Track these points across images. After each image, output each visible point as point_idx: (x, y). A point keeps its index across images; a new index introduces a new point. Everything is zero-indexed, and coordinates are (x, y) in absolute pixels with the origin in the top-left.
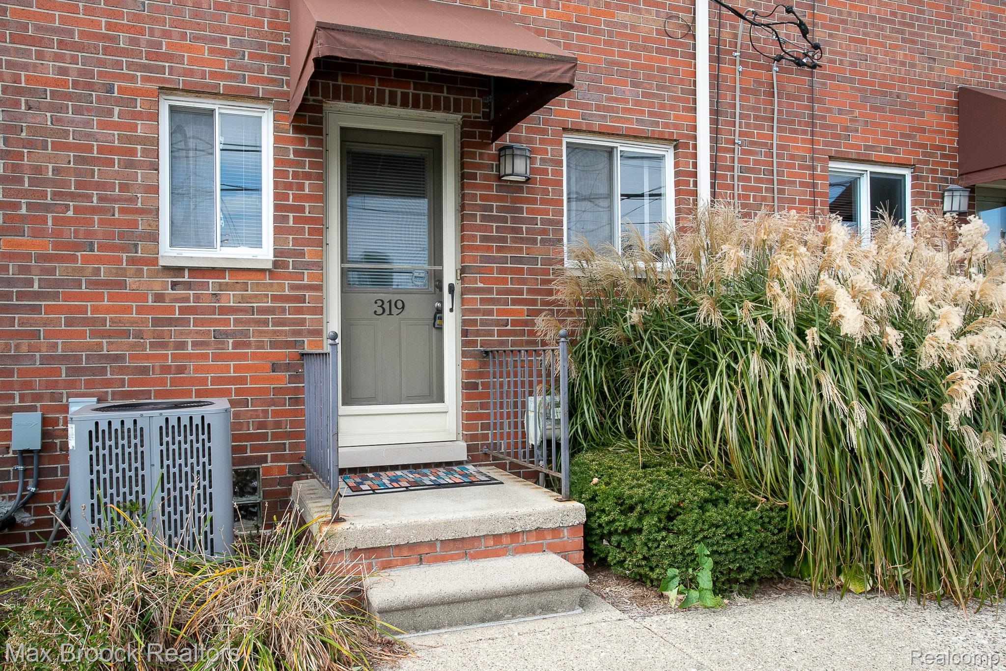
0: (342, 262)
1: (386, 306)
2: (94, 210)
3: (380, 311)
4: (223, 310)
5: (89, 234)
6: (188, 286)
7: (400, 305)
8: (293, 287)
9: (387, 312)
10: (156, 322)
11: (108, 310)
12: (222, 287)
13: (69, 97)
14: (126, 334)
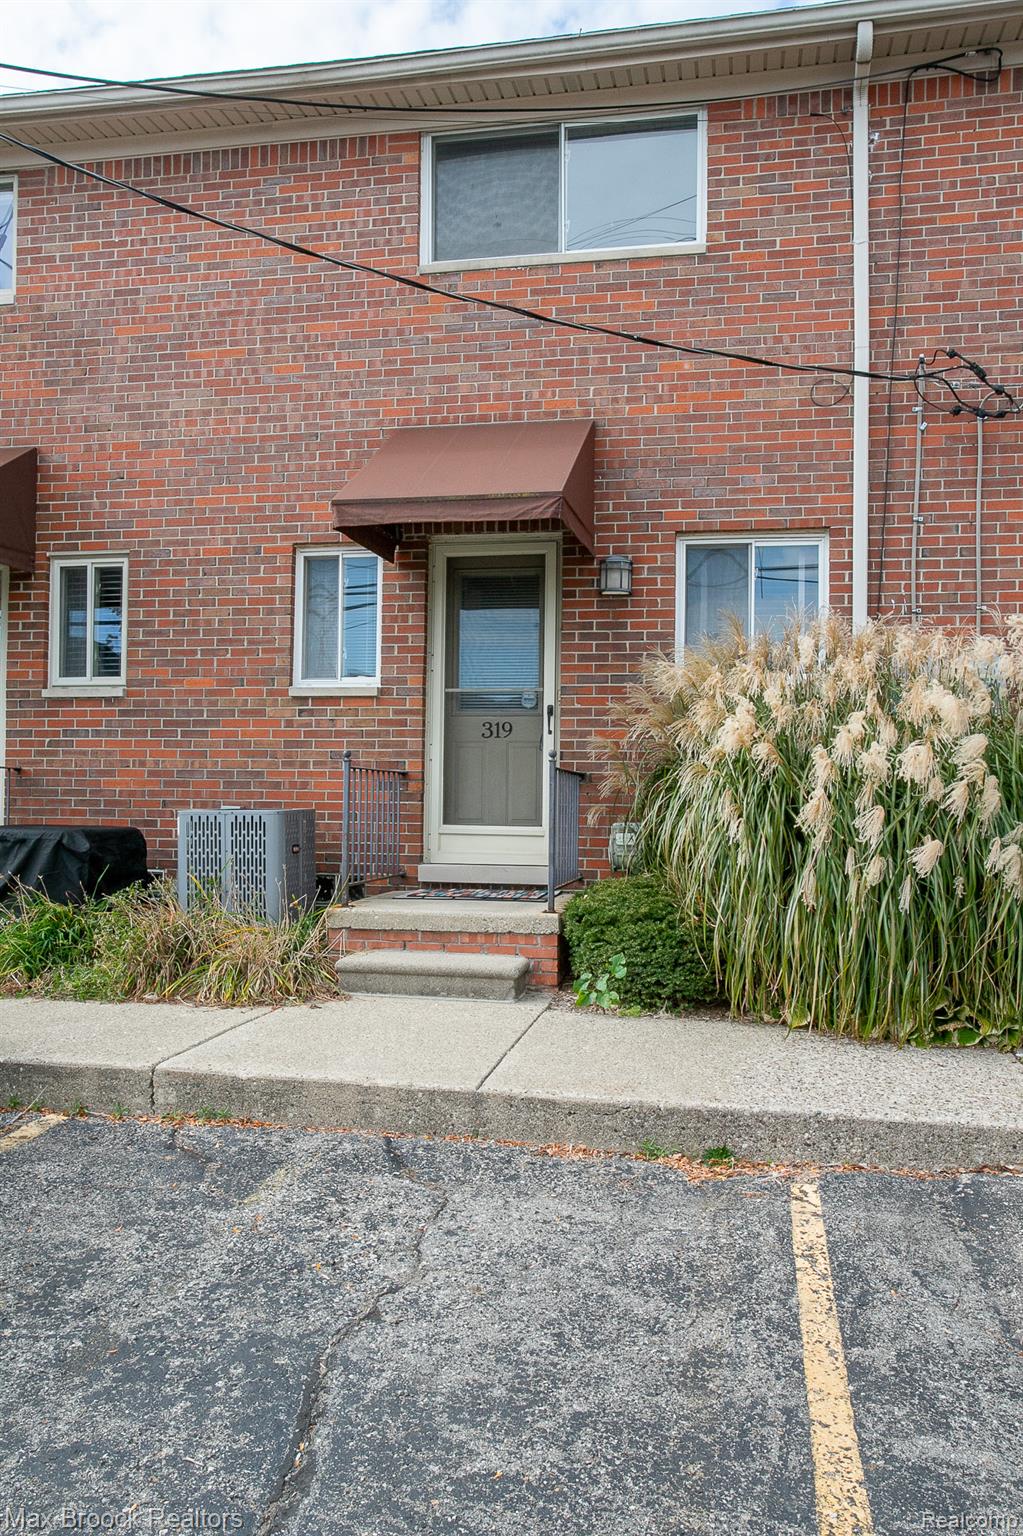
0: (446, 687)
1: (494, 729)
2: (245, 652)
3: (488, 733)
4: (339, 734)
5: (241, 672)
6: (311, 713)
7: (507, 727)
8: (396, 712)
9: (495, 734)
10: (288, 744)
11: (252, 735)
12: (337, 713)
13: (230, 561)
14: (264, 754)
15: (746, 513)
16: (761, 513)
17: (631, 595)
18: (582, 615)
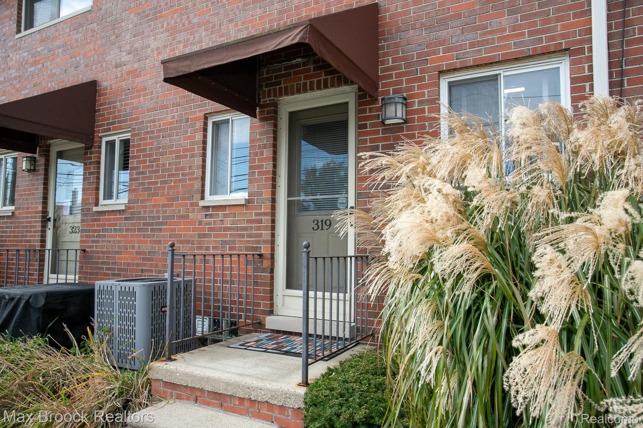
0: (289, 196)
1: (320, 224)
2: (180, 181)
3: (316, 227)
4: (226, 229)
5: (178, 193)
6: (211, 216)
7: (328, 223)
8: (257, 214)
9: (320, 228)
10: (200, 236)
11: (182, 230)
12: (225, 216)
13: (174, 128)
14: (188, 242)
15: (494, 49)
16: (507, 47)
17: (406, 122)
18: (372, 141)
